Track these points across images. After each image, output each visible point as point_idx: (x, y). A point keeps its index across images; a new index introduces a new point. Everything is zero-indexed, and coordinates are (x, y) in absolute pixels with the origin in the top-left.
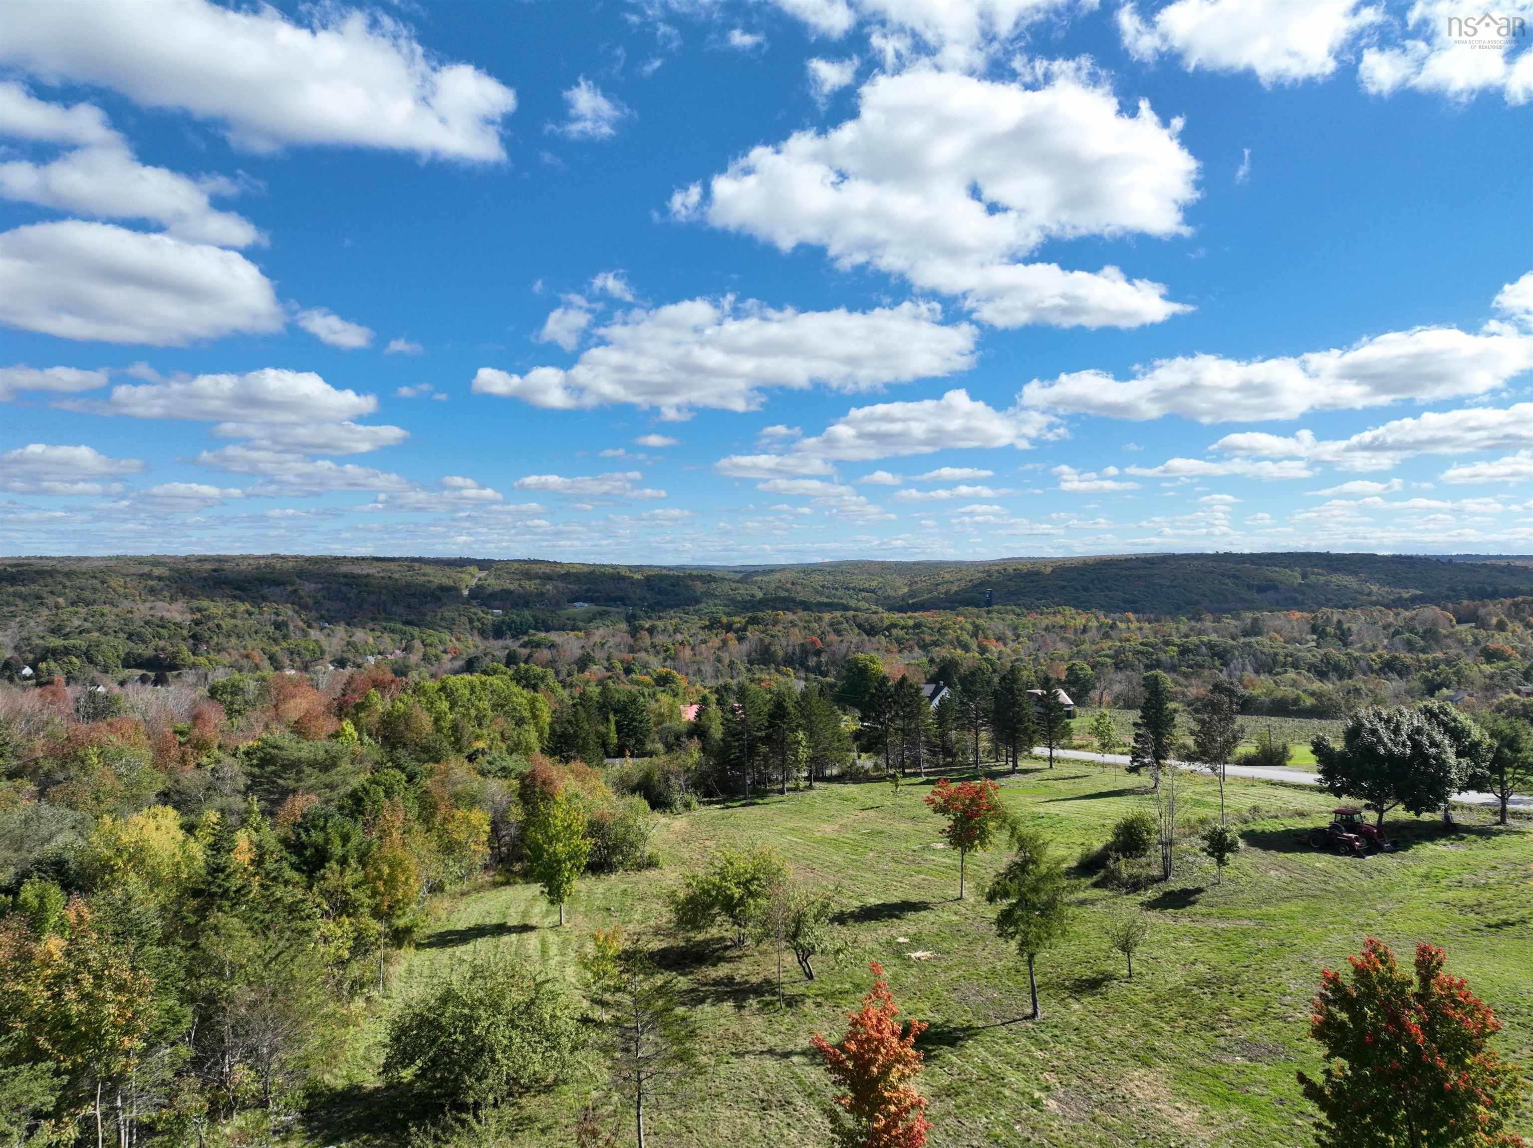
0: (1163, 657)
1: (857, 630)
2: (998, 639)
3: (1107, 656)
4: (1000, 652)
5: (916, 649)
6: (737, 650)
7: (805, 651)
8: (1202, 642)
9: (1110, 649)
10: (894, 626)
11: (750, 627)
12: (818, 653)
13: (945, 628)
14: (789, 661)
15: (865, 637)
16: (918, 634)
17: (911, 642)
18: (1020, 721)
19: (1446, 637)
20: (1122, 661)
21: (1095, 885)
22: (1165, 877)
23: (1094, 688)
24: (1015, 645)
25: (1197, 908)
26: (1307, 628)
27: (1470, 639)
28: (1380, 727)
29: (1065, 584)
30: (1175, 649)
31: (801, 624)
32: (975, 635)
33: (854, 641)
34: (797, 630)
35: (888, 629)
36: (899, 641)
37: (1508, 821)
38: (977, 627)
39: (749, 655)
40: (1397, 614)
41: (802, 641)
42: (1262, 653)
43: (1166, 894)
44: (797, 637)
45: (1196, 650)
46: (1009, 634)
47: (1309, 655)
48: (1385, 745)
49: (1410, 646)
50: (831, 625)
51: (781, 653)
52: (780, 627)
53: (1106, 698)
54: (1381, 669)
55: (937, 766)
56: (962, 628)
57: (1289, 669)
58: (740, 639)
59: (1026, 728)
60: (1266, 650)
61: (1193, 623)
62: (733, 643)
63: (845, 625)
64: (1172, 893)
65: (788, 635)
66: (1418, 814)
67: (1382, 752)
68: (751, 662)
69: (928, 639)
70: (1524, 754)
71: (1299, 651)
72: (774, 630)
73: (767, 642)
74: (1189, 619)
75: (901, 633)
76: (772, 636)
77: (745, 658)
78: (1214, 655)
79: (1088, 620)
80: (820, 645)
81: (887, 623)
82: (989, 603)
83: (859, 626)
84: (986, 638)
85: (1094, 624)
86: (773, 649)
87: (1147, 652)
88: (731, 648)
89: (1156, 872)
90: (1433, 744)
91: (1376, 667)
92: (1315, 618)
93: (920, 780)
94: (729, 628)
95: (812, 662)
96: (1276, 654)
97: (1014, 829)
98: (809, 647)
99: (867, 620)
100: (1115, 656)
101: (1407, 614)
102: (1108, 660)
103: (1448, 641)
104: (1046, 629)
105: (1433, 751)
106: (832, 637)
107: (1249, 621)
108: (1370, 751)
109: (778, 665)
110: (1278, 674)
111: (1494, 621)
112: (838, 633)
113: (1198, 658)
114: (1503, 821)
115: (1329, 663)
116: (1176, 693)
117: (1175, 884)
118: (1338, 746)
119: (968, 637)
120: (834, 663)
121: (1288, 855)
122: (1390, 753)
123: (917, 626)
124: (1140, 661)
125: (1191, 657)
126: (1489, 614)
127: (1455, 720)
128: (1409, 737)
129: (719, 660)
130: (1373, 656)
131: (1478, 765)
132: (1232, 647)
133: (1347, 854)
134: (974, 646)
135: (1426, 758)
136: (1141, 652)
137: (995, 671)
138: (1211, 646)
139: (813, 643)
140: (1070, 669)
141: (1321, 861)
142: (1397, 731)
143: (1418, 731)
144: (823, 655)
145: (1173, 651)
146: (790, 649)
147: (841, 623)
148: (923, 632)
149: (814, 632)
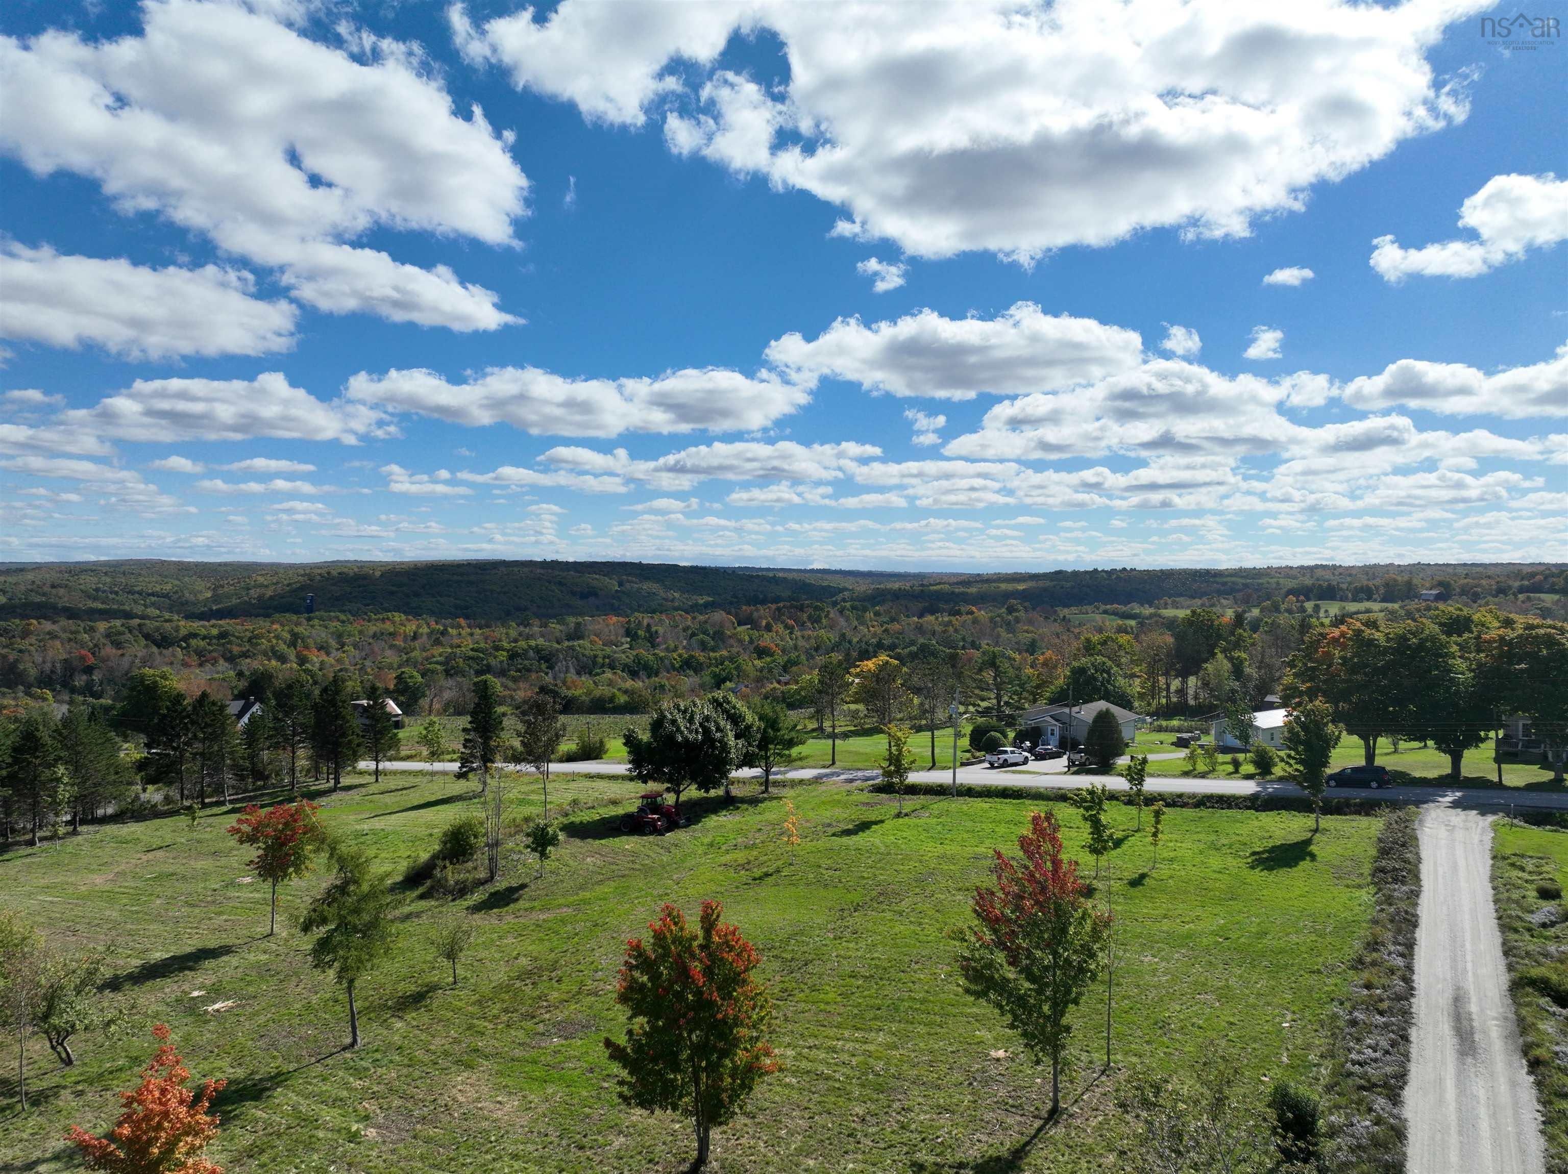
0: (493, 662)
1: (143, 642)
2: (320, 648)
3: (437, 663)
4: (322, 663)
5: (221, 661)
7: (69, 669)
8: (530, 646)
9: (440, 655)
10: (194, 635)
12: (89, 670)
13: (257, 637)
14: (46, 681)
15: (155, 649)
16: (223, 645)
17: (215, 654)
18: (344, 735)
19: (730, 637)
20: (453, 668)
21: (422, 897)
22: (491, 879)
23: (424, 696)
24: (339, 654)
25: (521, 904)
26: (622, 631)
27: (747, 638)
28: (679, 718)
29: (394, 589)
30: (505, 653)
31: (64, 636)
32: (293, 644)
33: (140, 654)
34: (58, 643)
35: (185, 639)
36: (200, 653)
37: (770, 789)
38: (295, 636)
40: (694, 618)
41: (65, 656)
42: (584, 655)
43: (492, 895)
44: (58, 652)
45: (524, 655)
46: (333, 643)
47: (623, 656)
48: (682, 733)
49: (703, 646)
50: (108, 636)
51: (33, 672)
52: (33, 639)
53: (436, 706)
54: (681, 667)
55: (245, 791)
56: (277, 637)
57: (606, 670)
59: (350, 742)
60: (587, 652)
61: (522, 628)
63: (128, 636)
64: (496, 893)
65: (43, 649)
66: (707, 791)
67: (680, 739)
69: (237, 650)
70: (782, 732)
71: (615, 652)
72: (24, 644)
73: (11, 658)
74: (518, 625)
75: (202, 643)
76: (20, 651)
78: (541, 658)
79: (419, 627)
80: (91, 660)
81: (183, 632)
82: (310, 609)
83: (147, 637)
84: (307, 647)
85: (425, 630)
86: (21, 667)
87: (478, 658)
89: (482, 874)
90: (718, 729)
91: (677, 665)
92: (629, 622)
93: (224, 809)
95: (80, 681)
96: (596, 656)
97: (333, 850)
98: (75, 663)
99: (157, 629)
100: (445, 663)
101: (701, 618)
102: (439, 667)
103: (731, 641)
104: (374, 636)
105: (718, 735)
106: (109, 650)
107: (572, 625)
108: (671, 738)
109: (29, 686)
110: (598, 674)
111: (764, 623)
112: (118, 645)
113: (526, 662)
114: (766, 791)
115: (639, 663)
116: (504, 697)
117: (501, 884)
118: (645, 736)
119: (285, 647)
120: (111, 681)
121: (603, 842)
122: (686, 740)
123: (223, 635)
124: (470, 667)
125: (520, 661)
126: (761, 617)
127: (734, 707)
128: (701, 725)
130: (675, 655)
131: (750, 745)
132: (557, 650)
133: (651, 833)
134: (293, 657)
135: (713, 741)
136: (472, 658)
137: (315, 683)
138: (538, 650)
139: (82, 658)
140: (399, 678)
141: (629, 843)
142: (691, 720)
143: (707, 719)
144: (96, 672)
145: (503, 655)
146: (47, 667)
147: (122, 634)
148: (230, 642)
149: (83, 645)
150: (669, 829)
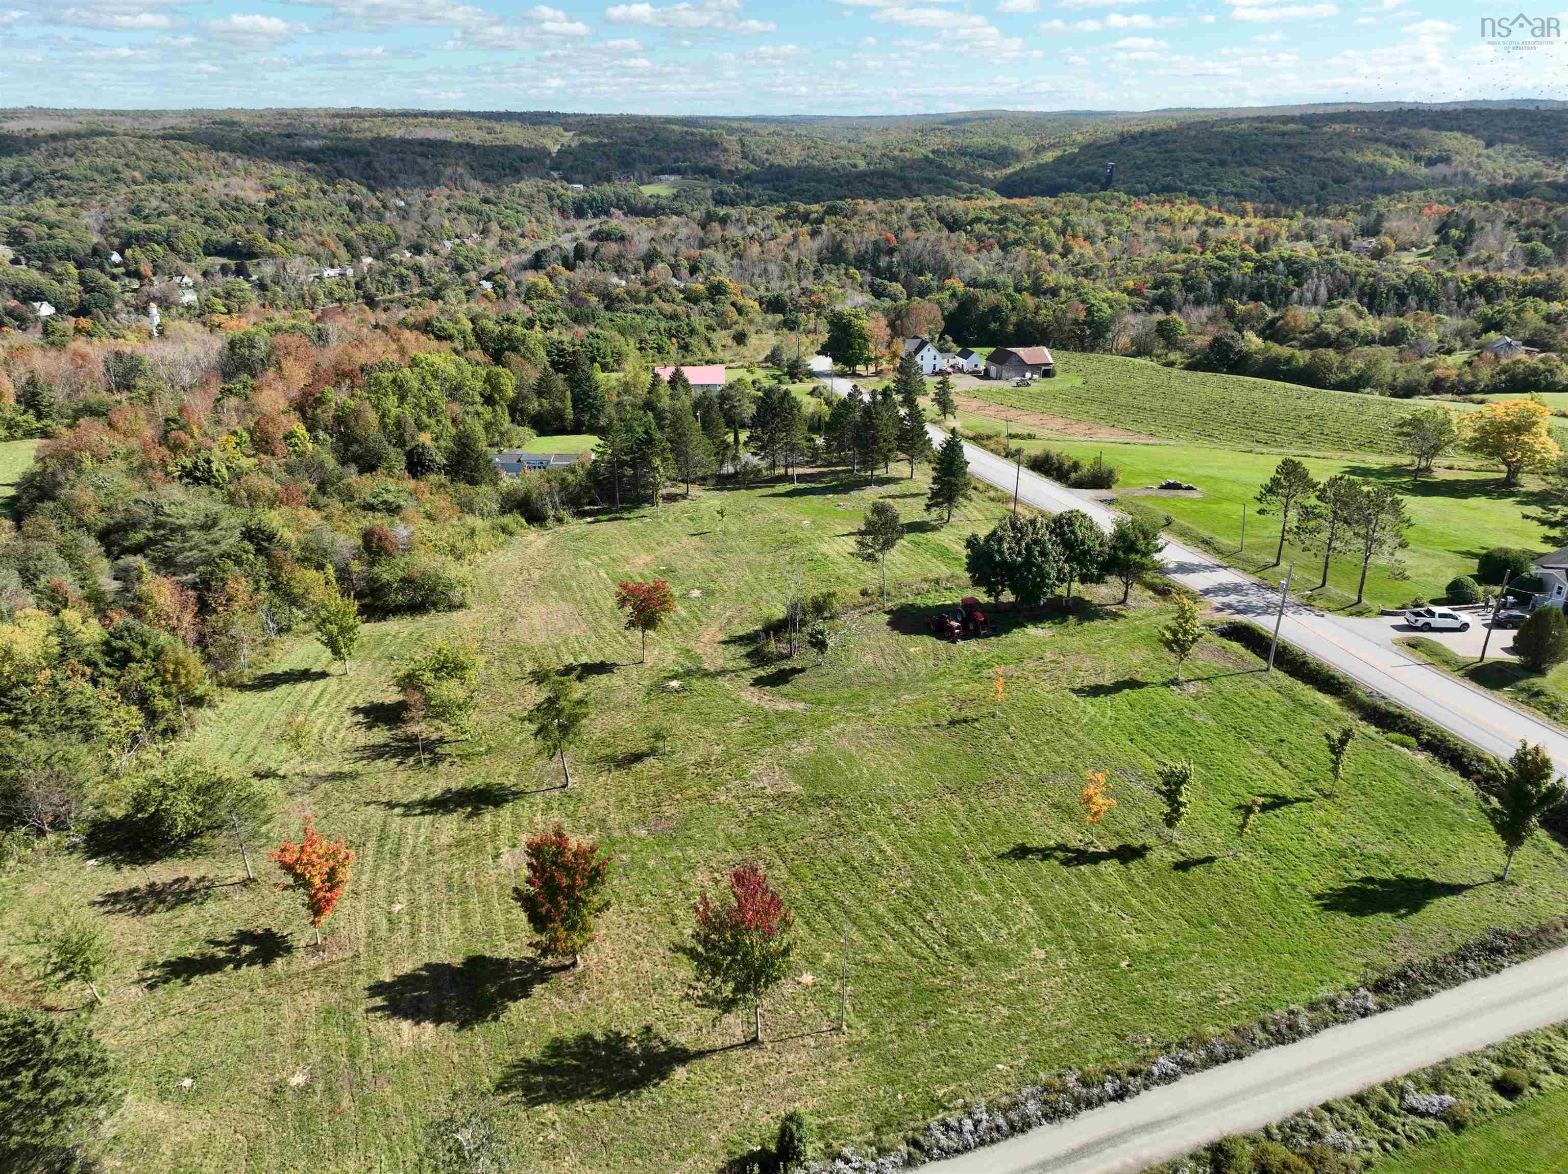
0: (1235, 274)
1: (938, 224)
2: (1087, 237)
4: (1082, 255)
5: (996, 247)
6: (810, 246)
7: (879, 249)
8: (1282, 257)
10: (978, 220)
11: (827, 219)
12: (891, 252)
13: (1031, 224)
14: (860, 262)
15: (945, 232)
16: (1000, 231)
17: (992, 240)
18: (877, 442)
22: (790, 656)
24: (1101, 246)
30: (1251, 265)
31: (879, 216)
32: (1062, 232)
33: (932, 238)
34: (873, 224)
35: (971, 223)
36: (980, 238)
38: (1066, 223)
39: (819, 253)
41: (876, 237)
43: (777, 672)
44: (873, 233)
46: (1101, 231)
50: (911, 218)
51: (852, 251)
52: (856, 220)
56: (1050, 224)
58: (814, 234)
62: (804, 239)
63: (926, 219)
65: (861, 231)
68: (821, 261)
69: (1011, 236)
72: (849, 225)
73: (838, 238)
75: (984, 228)
76: (846, 232)
77: (815, 257)
79: (1196, 213)
80: (894, 243)
81: (971, 216)
83: (941, 219)
84: (1074, 236)
85: (1201, 218)
86: (845, 246)
87: (1221, 268)
88: (802, 245)
94: (805, 218)
95: (883, 262)
96: (1357, 274)
98: (883, 244)
99: (950, 212)
104: (1146, 224)
106: (909, 234)
109: (847, 265)
110: (1333, 306)
112: (916, 228)
113: (1273, 276)
119: (1053, 235)
120: (907, 263)
128: (1027, 547)
129: (787, 259)
130: (1465, 277)
133: (945, 638)
134: (1058, 247)
139: (888, 240)
144: (896, 254)
146: (863, 247)
147: (920, 216)
148: (1007, 229)
149: (890, 226)
150: (965, 637)
